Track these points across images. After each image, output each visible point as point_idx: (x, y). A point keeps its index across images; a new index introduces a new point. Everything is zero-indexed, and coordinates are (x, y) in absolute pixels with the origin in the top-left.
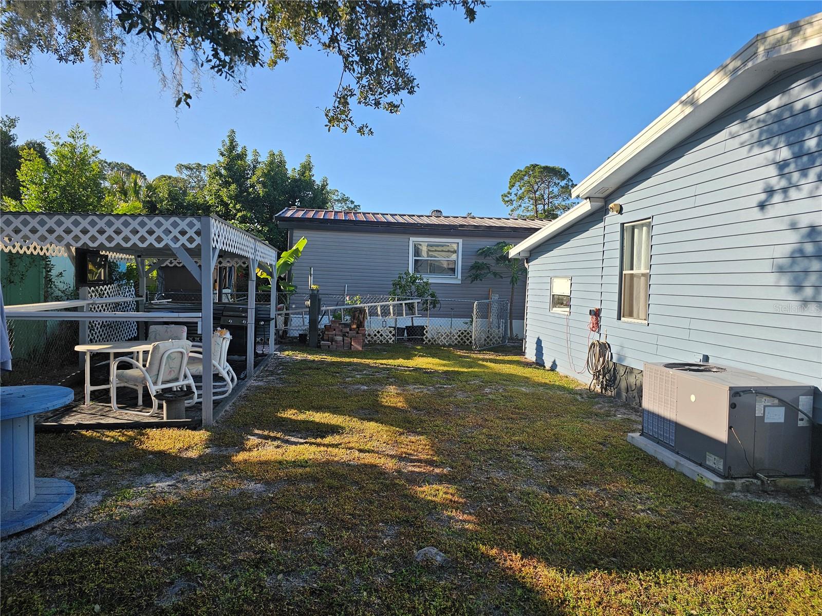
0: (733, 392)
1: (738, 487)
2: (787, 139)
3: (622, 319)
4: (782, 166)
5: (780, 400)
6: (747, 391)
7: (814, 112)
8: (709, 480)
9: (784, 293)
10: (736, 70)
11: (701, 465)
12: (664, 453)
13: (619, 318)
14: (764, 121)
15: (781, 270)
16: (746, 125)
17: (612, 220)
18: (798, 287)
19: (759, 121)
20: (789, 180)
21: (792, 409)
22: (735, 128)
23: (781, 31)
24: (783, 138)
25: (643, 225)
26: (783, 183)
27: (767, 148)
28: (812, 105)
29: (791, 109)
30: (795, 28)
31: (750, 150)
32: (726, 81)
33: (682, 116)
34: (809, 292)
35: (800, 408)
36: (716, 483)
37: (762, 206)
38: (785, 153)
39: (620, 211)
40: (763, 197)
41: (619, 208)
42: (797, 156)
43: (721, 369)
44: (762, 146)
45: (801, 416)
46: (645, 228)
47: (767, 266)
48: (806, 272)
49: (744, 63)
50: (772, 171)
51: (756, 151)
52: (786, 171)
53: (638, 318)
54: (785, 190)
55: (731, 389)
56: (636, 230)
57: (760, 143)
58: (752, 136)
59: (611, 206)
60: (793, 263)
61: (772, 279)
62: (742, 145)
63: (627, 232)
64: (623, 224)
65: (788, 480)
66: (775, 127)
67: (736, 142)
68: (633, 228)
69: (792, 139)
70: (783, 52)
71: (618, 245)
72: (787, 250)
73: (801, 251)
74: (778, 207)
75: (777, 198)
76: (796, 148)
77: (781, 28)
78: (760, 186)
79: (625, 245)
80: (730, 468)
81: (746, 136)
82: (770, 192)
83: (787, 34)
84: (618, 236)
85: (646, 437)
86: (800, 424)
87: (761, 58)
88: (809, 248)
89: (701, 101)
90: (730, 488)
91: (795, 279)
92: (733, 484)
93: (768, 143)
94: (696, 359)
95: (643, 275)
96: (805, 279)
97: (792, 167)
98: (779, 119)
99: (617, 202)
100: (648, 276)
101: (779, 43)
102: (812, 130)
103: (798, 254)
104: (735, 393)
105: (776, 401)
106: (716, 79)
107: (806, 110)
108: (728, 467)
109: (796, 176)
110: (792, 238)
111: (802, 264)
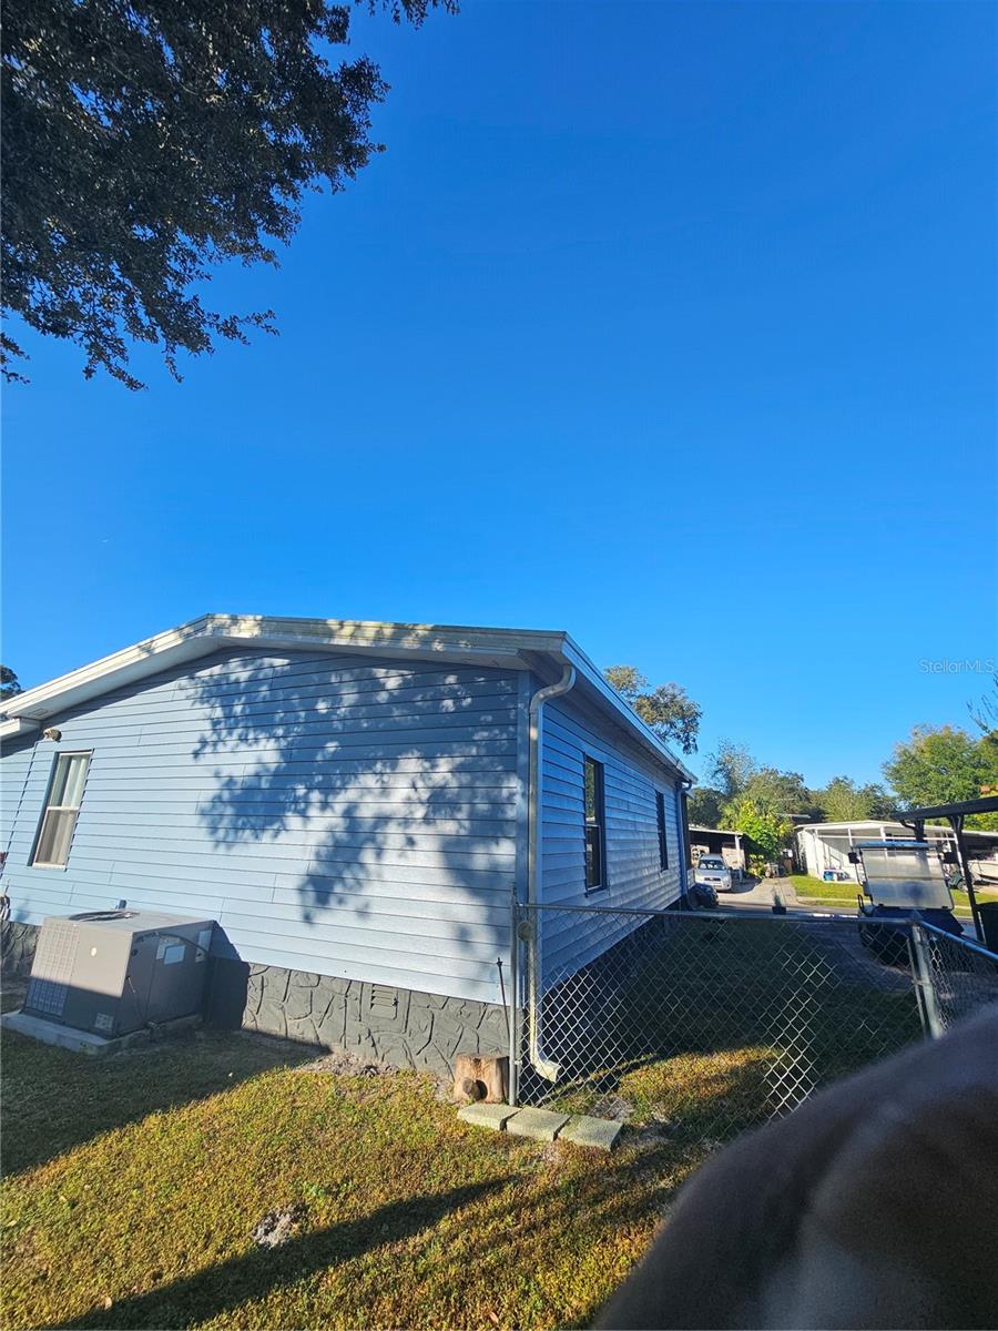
0: (136, 937)
1: (124, 1045)
2: (222, 701)
3: (35, 864)
4: (215, 723)
5: (182, 939)
6: (151, 934)
7: (243, 685)
8: (92, 1046)
9: (203, 834)
10: (188, 635)
11: (88, 1031)
12: (46, 1028)
13: (30, 864)
14: (206, 682)
15: (203, 814)
16: (193, 682)
17: (46, 747)
18: (214, 829)
19: (203, 682)
20: (219, 735)
21: (191, 945)
22: (183, 681)
23: (224, 618)
24: (219, 700)
25: (82, 757)
26: (215, 738)
27: (206, 705)
28: (242, 680)
29: (228, 679)
30: (235, 620)
31: (193, 704)
32: (180, 641)
33: (137, 659)
34: (221, 833)
35: (200, 943)
36: (100, 1047)
37: (196, 754)
38: (219, 713)
39: (58, 737)
40: (198, 746)
41: (56, 735)
42: (227, 717)
43: (134, 914)
44: (203, 703)
45: (199, 951)
46: (83, 760)
47: (192, 809)
48: (222, 815)
49: (196, 632)
50: (207, 725)
51: (198, 705)
52: (218, 727)
53: (56, 862)
54: (215, 744)
55: (135, 934)
56: (73, 762)
57: (202, 700)
58: (197, 693)
59: (46, 731)
60: (213, 807)
61: (195, 820)
62: (188, 698)
63: (62, 762)
64: (58, 753)
65: (178, 1021)
66: (214, 689)
67: (183, 694)
68: (71, 758)
69: (225, 703)
70: (224, 634)
71: (47, 776)
72: (210, 795)
73: (219, 797)
74: (208, 758)
75: (208, 749)
76: (227, 710)
77: (226, 616)
78: (197, 736)
79: (56, 776)
80: (119, 1025)
81: (192, 691)
82: (204, 743)
83: (229, 622)
84: (49, 766)
85: (28, 1013)
86: (198, 959)
87: (208, 633)
88: (226, 795)
89: (157, 651)
90: (114, 1048)
91: (213, 822)
92: (120, 1042)
93: (208, 701)
94: (111, 906)
95: (72, 812)
96: (219, 823)
97: (222, 725)
98: (218, 684)
99: (54, 728)
100: (77, 814)
101: (222, 627)
102: (240, 699)
103: (218, 800)
104: (139, 938)
105: (178, 940)
106: (173, 637)
107: (237, 682)
108: (117, 1025)
109: (224, 732)
110: (215, 785)
111: (220, 808)
